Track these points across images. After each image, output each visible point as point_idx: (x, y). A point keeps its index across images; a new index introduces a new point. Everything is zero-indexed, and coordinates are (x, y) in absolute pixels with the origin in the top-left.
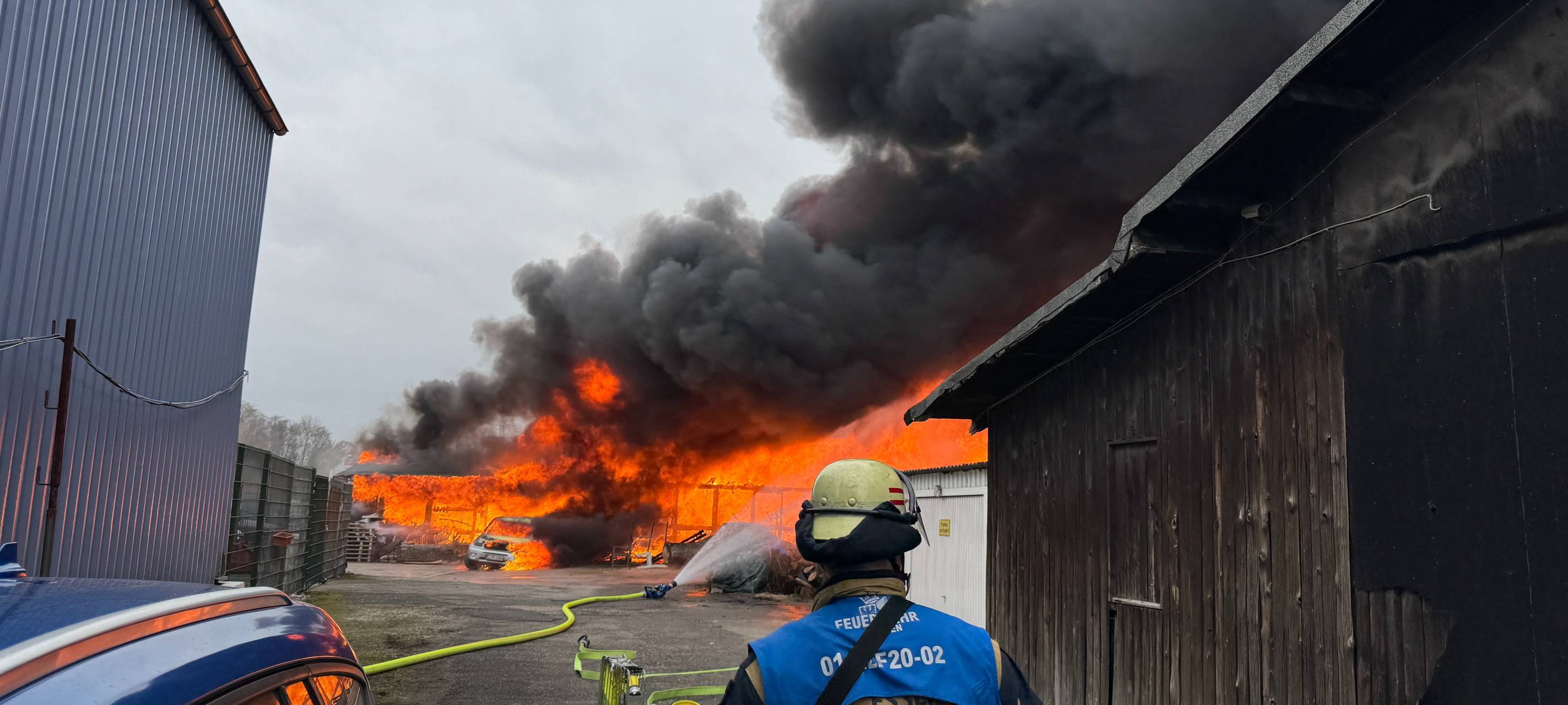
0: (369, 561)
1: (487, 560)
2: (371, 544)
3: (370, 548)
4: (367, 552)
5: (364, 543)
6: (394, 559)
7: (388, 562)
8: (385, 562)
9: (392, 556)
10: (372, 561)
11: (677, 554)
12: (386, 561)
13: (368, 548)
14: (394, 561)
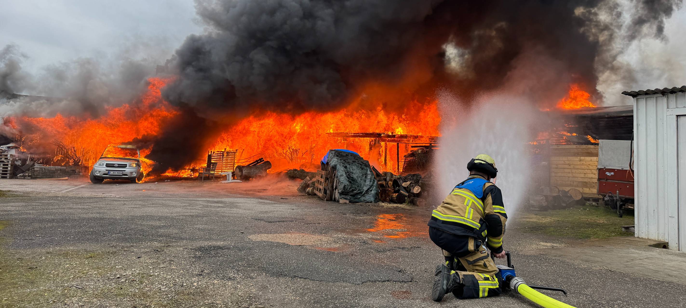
0: (8, 177)
1: (108, 175)
2: (10, 165)
3: (9, 169)
4: (7, 171)
5: (4, 165)
6: (29, 176)
7: (24, 178)
8: (22, 179)
9: (27, 174)
10: (11, 178)
11: (247, 173)
12: (23, 177)
13: (7, 168)
14: (29, 178)
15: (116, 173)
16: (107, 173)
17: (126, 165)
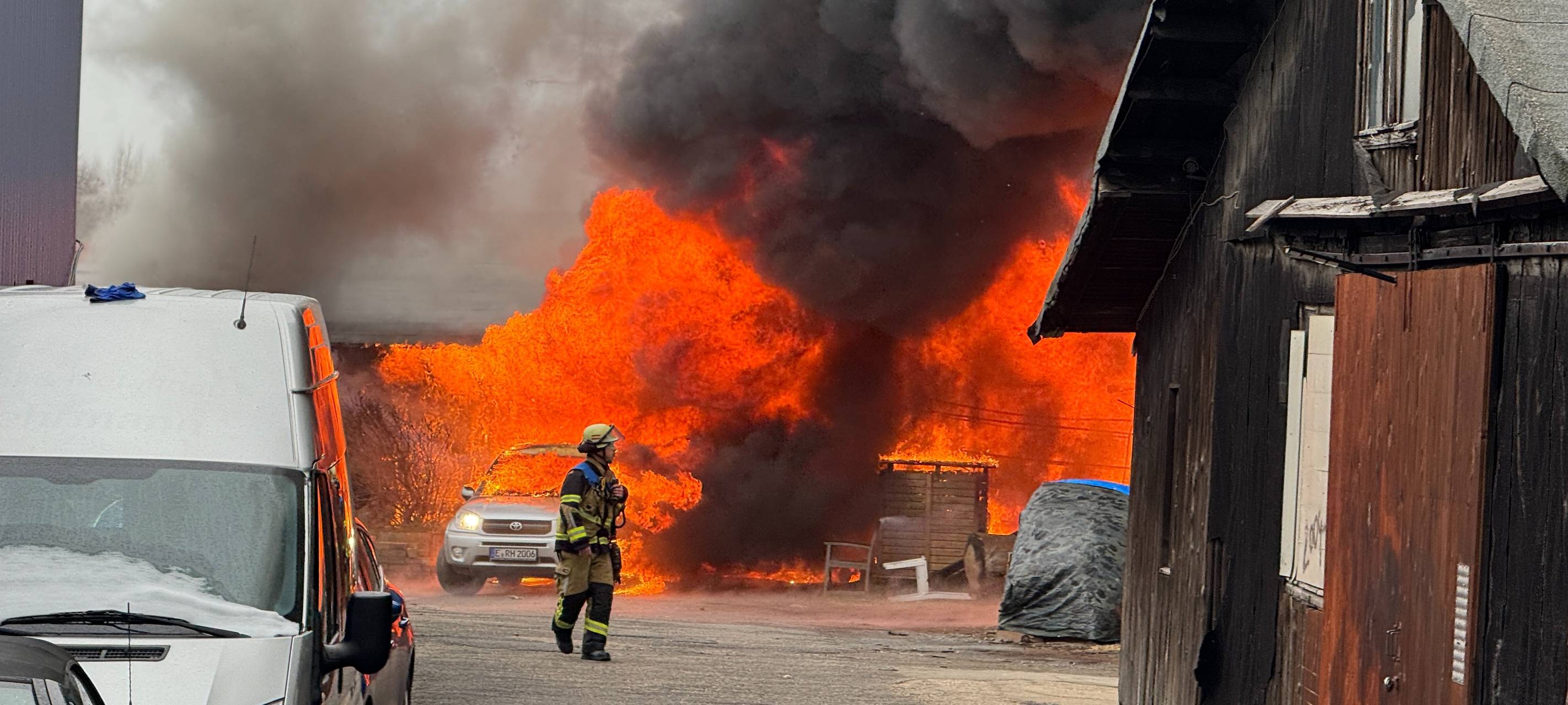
1: (493, 561)
15: (517, 554)
16: (486, 553)
17: (549, 523)
